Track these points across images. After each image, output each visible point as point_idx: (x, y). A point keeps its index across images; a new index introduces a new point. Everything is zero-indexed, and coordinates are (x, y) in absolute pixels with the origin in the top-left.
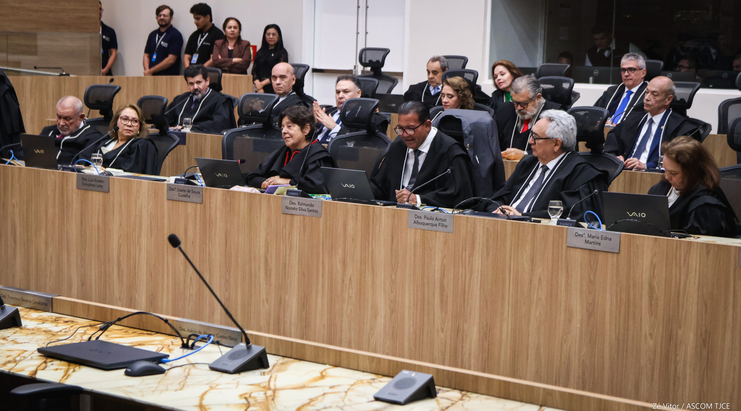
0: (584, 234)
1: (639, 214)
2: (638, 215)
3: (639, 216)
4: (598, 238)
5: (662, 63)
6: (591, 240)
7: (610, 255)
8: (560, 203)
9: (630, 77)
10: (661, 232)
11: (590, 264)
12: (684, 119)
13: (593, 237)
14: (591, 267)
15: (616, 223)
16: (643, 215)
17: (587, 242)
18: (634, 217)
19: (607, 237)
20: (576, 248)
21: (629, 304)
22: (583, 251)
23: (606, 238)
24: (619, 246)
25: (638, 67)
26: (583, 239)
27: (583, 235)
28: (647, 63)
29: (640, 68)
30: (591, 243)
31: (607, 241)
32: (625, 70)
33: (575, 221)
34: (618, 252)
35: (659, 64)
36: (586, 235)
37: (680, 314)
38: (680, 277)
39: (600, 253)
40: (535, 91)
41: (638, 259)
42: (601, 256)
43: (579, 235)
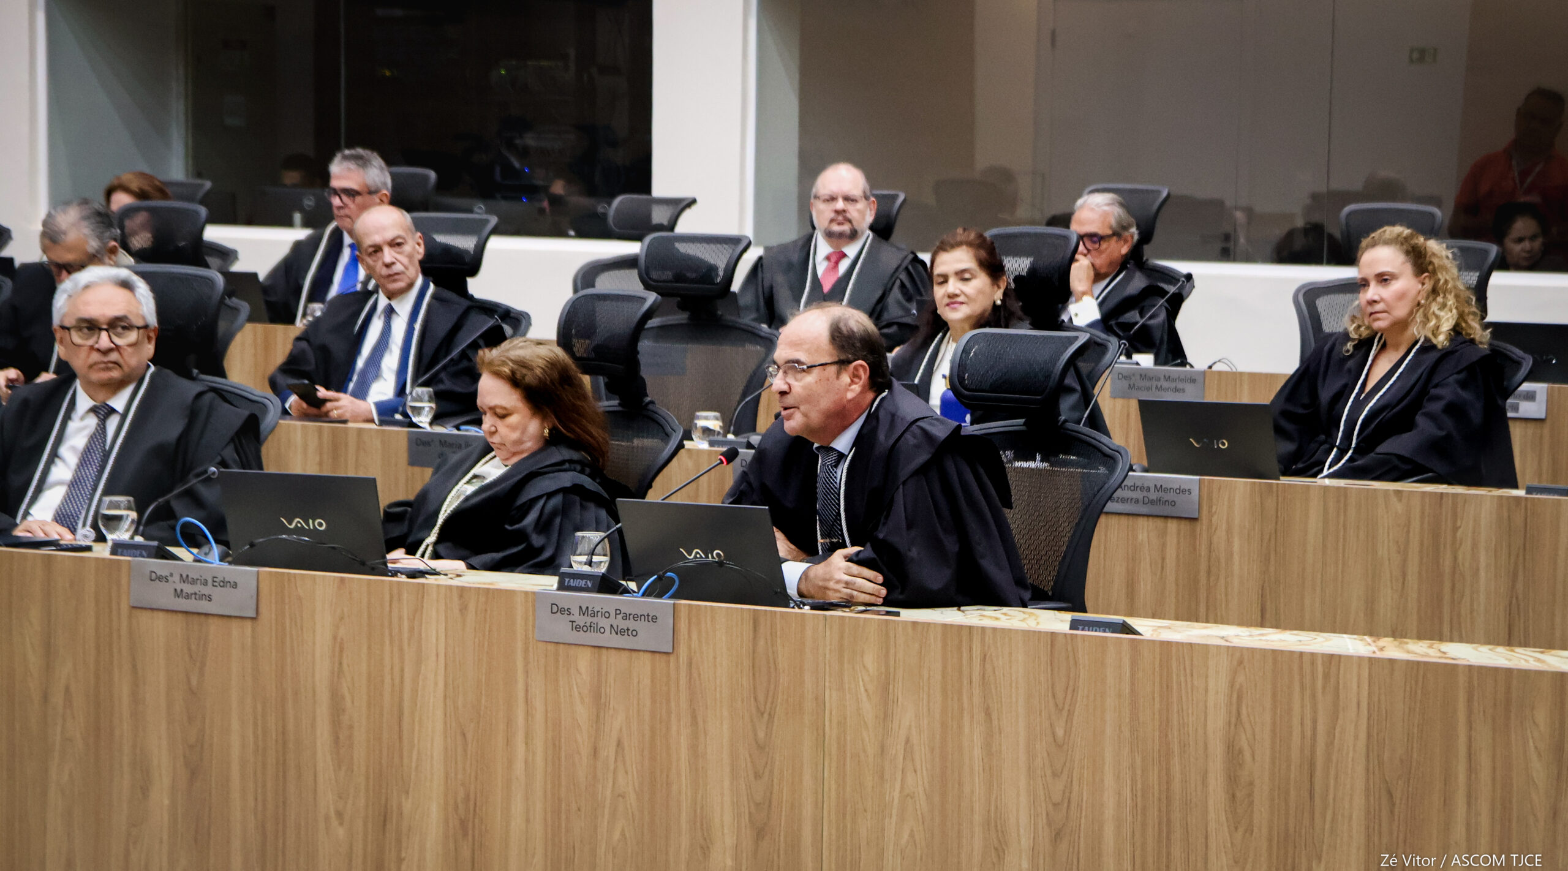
0: (171, 575)
1: (311, 521)
2: (308, 525)
3: (312, 527)
4: (205, 583)
5: (433, 175)
6: (188, 588)
7: (235, 624)
8: (129, 501)
9: (346, 211)
10: (363, 564)
11: (189, 649)
12: (466, 303)
13: (194, 582)
14: (191, 657)
15: (252, 545)
16: (320, 525)
17: (178, 594)
18: (298, 531)
19: (226, 580)
20: (152, 609)
21: (285, 743)
22: (170, 615)
23: (224, 583)
24: (255, 601)
25: (367, 186)
26: (168, 589)
27: (169, 578)
28: (394, 176)
29: (373, 189)
30: (188, 597)
31: (228, 590)
32: (336, 192)
33: (155, 543)
34: (254, 615)
35: (426, 178)
36: (177, 578)
37: (406, 761)
38: (402, 670)
39: (211, 620)
40: (100, 237)
41: (302, 630)
42: (214, 625)
43: (160, 578)
